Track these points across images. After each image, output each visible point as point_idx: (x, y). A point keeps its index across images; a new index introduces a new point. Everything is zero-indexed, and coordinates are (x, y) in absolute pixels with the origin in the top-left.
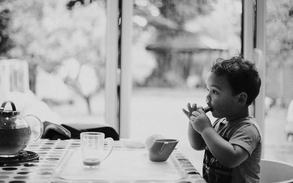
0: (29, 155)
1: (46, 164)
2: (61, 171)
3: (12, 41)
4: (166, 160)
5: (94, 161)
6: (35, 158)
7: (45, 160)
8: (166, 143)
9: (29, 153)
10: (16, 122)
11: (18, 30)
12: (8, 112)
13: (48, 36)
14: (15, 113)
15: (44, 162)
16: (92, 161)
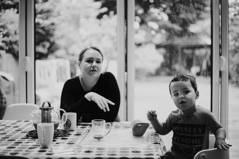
0: (64, 132)
1: (73, 138)
2: (80, 142)
3: (57, 45)
4: (143, 135)
5: (100, 136)
6: (67, 134)
7: (73, 135)
8: (140, 125)
9: (63, 131)
10: (51, 113)
11: (62, 37)
12: (46, 108)
13: (84, 41)
14: (50, 108)
15: (72, 137)
16: (99, 136)
